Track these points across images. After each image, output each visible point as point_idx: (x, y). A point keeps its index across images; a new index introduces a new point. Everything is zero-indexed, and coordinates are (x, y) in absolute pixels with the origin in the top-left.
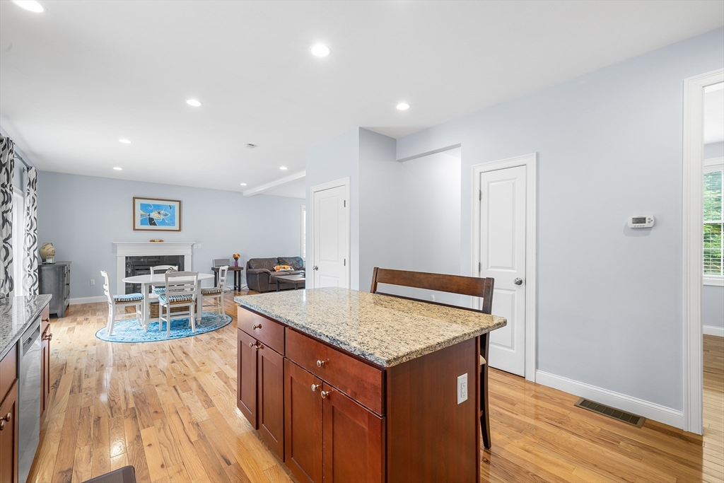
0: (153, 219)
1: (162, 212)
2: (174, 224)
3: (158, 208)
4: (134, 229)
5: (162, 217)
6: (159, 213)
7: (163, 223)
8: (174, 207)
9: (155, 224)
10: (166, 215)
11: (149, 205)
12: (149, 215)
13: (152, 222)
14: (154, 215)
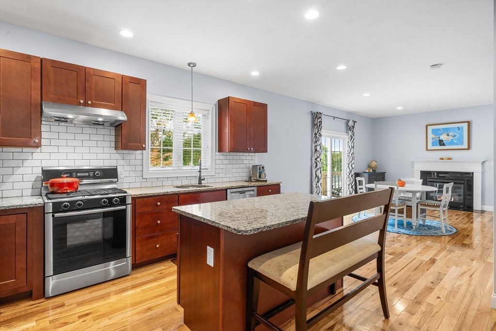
0: (442, 141)
1: (450, 134)
2: (462, 143)
3: (447, 131)
4: (427, 150)
5: (450, 138)
6: (448, 135)
7: (452, 143)
8: (462, 128)
9: (444, 145)
10: (454, 136)
11: (439, 130)
12: (439, 138)
13: (441, 143)
14: (443, 137)
